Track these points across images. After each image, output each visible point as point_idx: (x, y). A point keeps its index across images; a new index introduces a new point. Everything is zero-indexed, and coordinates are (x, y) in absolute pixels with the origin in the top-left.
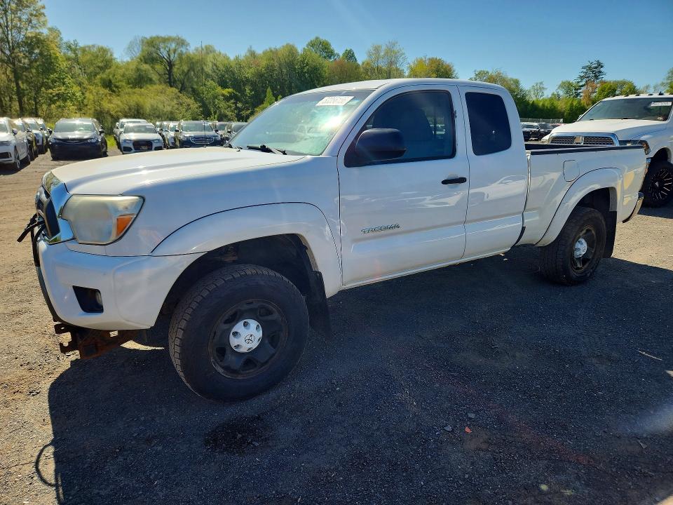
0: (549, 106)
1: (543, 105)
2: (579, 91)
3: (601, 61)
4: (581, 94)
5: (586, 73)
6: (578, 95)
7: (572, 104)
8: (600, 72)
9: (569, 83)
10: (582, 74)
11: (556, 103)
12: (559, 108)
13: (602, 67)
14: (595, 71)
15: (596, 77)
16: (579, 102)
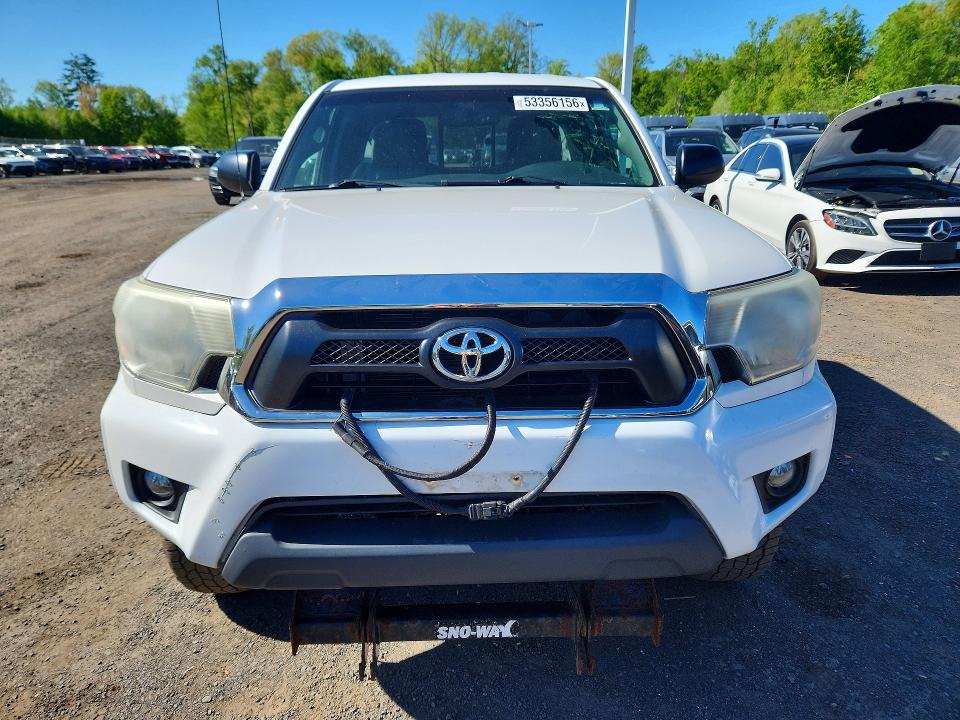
0: (31, 119)
1: (21, 118)
2: (71, 98)
3: (90, 56)
4: (76, 103)
5: (72, 71)
6: (71, 103)
7: (68, 118)
8: (93, 71)
9: (51, 85)
10: (68, 73)
11: (41, 115)
12: (49, 123)
13: (93, 64)
14: (84, 70)
15: (90, 79)
16: (78, 114)
